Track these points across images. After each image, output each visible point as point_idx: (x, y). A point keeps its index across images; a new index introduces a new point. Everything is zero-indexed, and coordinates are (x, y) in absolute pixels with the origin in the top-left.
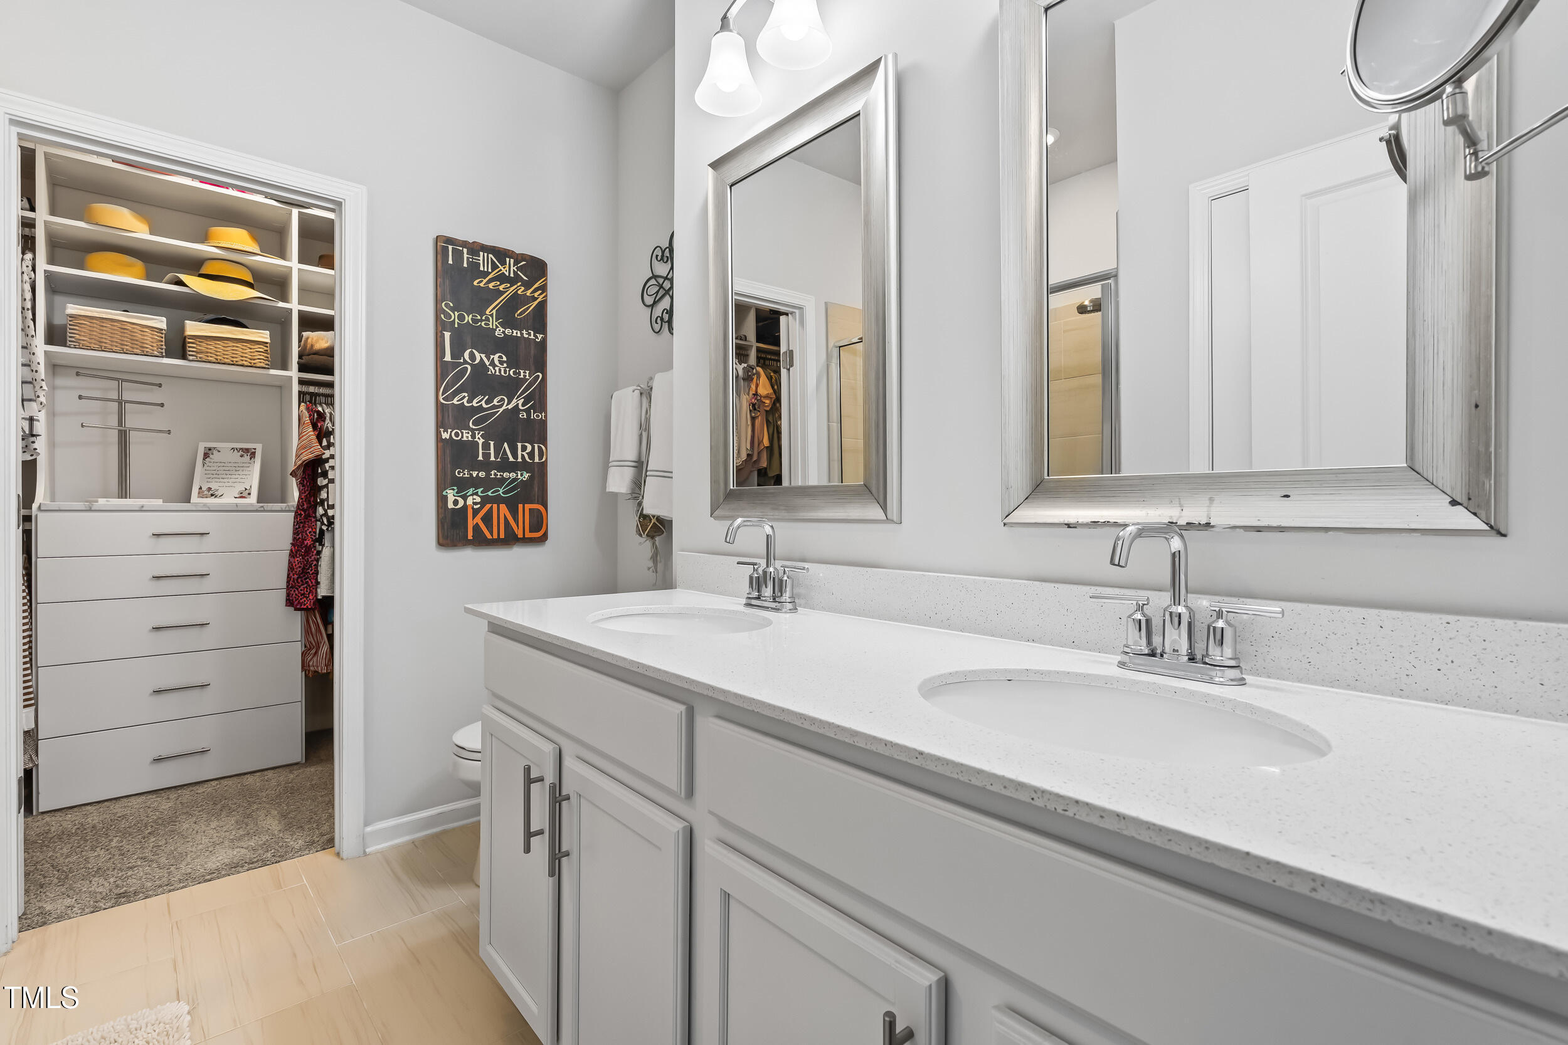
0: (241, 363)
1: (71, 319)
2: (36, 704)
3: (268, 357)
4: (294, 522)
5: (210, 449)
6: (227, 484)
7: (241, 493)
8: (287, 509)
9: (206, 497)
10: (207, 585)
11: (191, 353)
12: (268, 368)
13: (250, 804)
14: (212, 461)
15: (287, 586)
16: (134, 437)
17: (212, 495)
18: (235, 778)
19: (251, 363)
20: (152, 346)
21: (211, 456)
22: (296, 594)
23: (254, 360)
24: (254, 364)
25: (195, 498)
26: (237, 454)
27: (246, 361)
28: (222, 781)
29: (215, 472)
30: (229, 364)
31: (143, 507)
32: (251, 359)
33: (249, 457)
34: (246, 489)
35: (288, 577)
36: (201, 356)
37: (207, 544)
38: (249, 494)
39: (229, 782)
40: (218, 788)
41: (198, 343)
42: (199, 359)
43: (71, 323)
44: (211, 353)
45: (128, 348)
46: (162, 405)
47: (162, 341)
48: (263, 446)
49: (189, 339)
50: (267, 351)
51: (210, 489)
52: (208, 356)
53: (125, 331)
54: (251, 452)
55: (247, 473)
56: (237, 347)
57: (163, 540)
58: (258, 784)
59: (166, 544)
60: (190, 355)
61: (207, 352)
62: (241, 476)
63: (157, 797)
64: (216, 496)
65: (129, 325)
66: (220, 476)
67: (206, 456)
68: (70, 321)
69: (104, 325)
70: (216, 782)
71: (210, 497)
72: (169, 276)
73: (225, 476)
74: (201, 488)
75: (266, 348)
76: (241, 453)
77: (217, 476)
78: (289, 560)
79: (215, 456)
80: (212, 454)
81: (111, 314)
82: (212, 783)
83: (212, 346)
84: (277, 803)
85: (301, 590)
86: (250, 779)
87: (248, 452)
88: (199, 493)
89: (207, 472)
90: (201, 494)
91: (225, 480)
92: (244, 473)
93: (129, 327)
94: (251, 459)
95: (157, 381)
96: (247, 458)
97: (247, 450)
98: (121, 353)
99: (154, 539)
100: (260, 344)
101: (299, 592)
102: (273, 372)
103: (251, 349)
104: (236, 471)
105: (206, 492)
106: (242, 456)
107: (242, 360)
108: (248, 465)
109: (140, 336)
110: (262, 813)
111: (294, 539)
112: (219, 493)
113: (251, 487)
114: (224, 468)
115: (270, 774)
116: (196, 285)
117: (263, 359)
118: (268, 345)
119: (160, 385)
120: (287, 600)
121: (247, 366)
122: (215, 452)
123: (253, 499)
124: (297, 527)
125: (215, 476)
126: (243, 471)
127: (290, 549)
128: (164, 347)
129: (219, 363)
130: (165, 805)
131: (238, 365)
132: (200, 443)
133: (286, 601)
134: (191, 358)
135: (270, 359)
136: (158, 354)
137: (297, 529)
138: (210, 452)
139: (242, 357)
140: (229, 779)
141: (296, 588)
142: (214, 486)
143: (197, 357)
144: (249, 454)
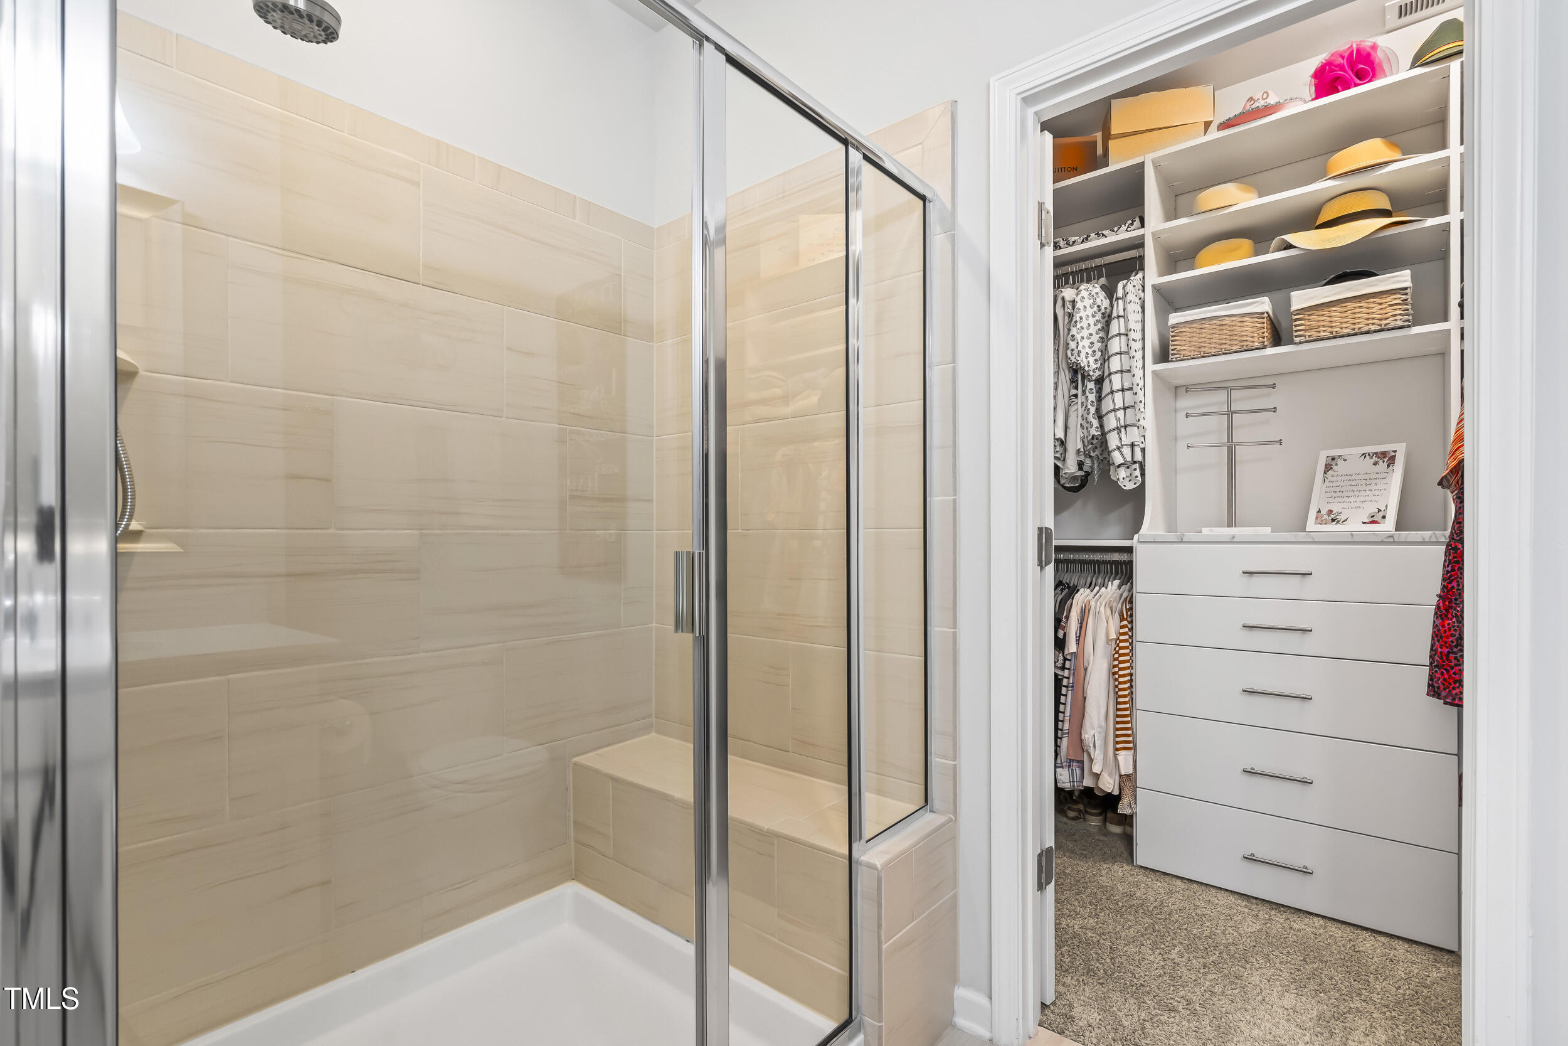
0: (1365, 329)
1: (1173, 330)
2: (1135, 749)
3: (1407, 310)
4: (1445, 561)
5: (1333, 459)
6: (1354, 505)
7: (1373, 516)
8: (1434, 539)
9: (1326, 524)
10: (1308, 644)
11: (1298, 333)
12: (1409, 326)
13: (1353, 993)
14: (1335, 474)
15: (1431, 664)
16: (1240, 451)
17: (1333, 520)
18: (1348, 929)
19: (1380, 325)
20: (1252, 337)
21: (1334, 467)
22: (1445, 680)
23: (1386, 319)
24: (1386, 325)
25: (1311, 525)
26: (1369, 461)
27: (1373, 324)
28: (1329, 924)
29: (1339, 489)
30: (1349, 335)
31: (1233, 537)
32: (1381, 320)
33: (1386, 464)
34: (1379, 510)
35: (1432, 649)
36: (1310, 334)
37: (1310, 588)
38: (1384, 517)
39: (1336, 931)
40: (1320, 935)
41: (1307, 317)
42: (1308, 339)
43: (1173, 334)
44: (1324, 326)
45: (1226, 346)
46: (1274, 410)
47: (1263, 328)
48: (1407, 445)
49: (1295, 315)
50: (1406, 300)
51: (1330, 512)
52: (1319, 332)
53: (1224, 327)
54: (1388, 456)
55: (1382, 487)
56: (1360, 307)
57: (1256, 579)
58: (1376, 959)
59: (1261, 585)
60: (1296, 337)
61: (1319, 327)
62: (1373, 493)
63: (1246, 906)
64: (1338, 522)
65: (1228, 319)
66: (1345, 494)
67: (1328, 468)
68: (1172, 332)
69: (1203, 326)
70: (1322, 922)
71: (1330, 523)
72: (1275, 242)
73: (1353, 494)
74: (1319, 511)
75: (1404, 297)
76: (1375, 459)
77: (1340, 494)
78: (1434, 622)
79: (1340, 468)
80: (1336, 465)
81: (1210, 311)
82: (1316, 919)
83: (1325, 316)
84: (1392, 1018)
85: (1455, 673)
86: (1367, 943)
87: (1385, 457)
88: (1317, 518)
89: (1328, 490)
90: (1319, 520)
91: (1352, 499)
92: (1378, 487)
93: (1227, 321)
94: (1388, 466)
95: (1270, 381)
96: (1382, 466)
97: (1384, 454)
98: (1219, 355)
99: (1246, 577)
100: (1395, 294)
101: (1450, 677)
102: (1416, 330)
103: (1380, 304)
104: (1366, 485)
105: (1326, 517)
106: (1375, 464)
107: (1368, 325)
108: (1384, 475)
109: (1239, 329)
110: (1363, 1024)
111: (1444, 587)
112: (1342, 517)
113: (1386, 507)
114: (1351, 482)
115: (1401, 949)
116: (1307, 241)
117: (1400, 314)
118: (1408, 291)
119: (1274, 386)
120: (1429, 685)
121: (1375, 332)
122: (1340, 462)
123: (1389, 525)
124: (1449, 569)
125: (1338, 494)
126: (1376, 484)
127: (1435, 603)
128: (1266, 334)
129: (1335, 337)
130: (1251, 924)
131: (1361, 334)
132: (1321, 452)
133: (1429, 687)
134: (1297, 340)
135: (1411, 312)
136: (1259, 345)
137: (1448, 572)
138: (1333, 463)
139: (1367, 319)
140: (1339, 925)
141: (1446, 670)
142: (1336, 508)
143: (1305, 336)
144: (1386, 460)
